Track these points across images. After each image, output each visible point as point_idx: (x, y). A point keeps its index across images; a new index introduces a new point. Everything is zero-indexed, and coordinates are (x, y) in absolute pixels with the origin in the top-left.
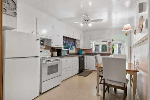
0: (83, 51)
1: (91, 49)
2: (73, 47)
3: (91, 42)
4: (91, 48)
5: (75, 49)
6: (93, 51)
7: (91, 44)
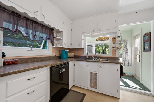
0: (69, 52)
1: (83, 49)
2: (49, 43)
3: (83, 38)
4: (83, 47)
5: (53, 47)
6: (86, 53)
7: (83, 41)
